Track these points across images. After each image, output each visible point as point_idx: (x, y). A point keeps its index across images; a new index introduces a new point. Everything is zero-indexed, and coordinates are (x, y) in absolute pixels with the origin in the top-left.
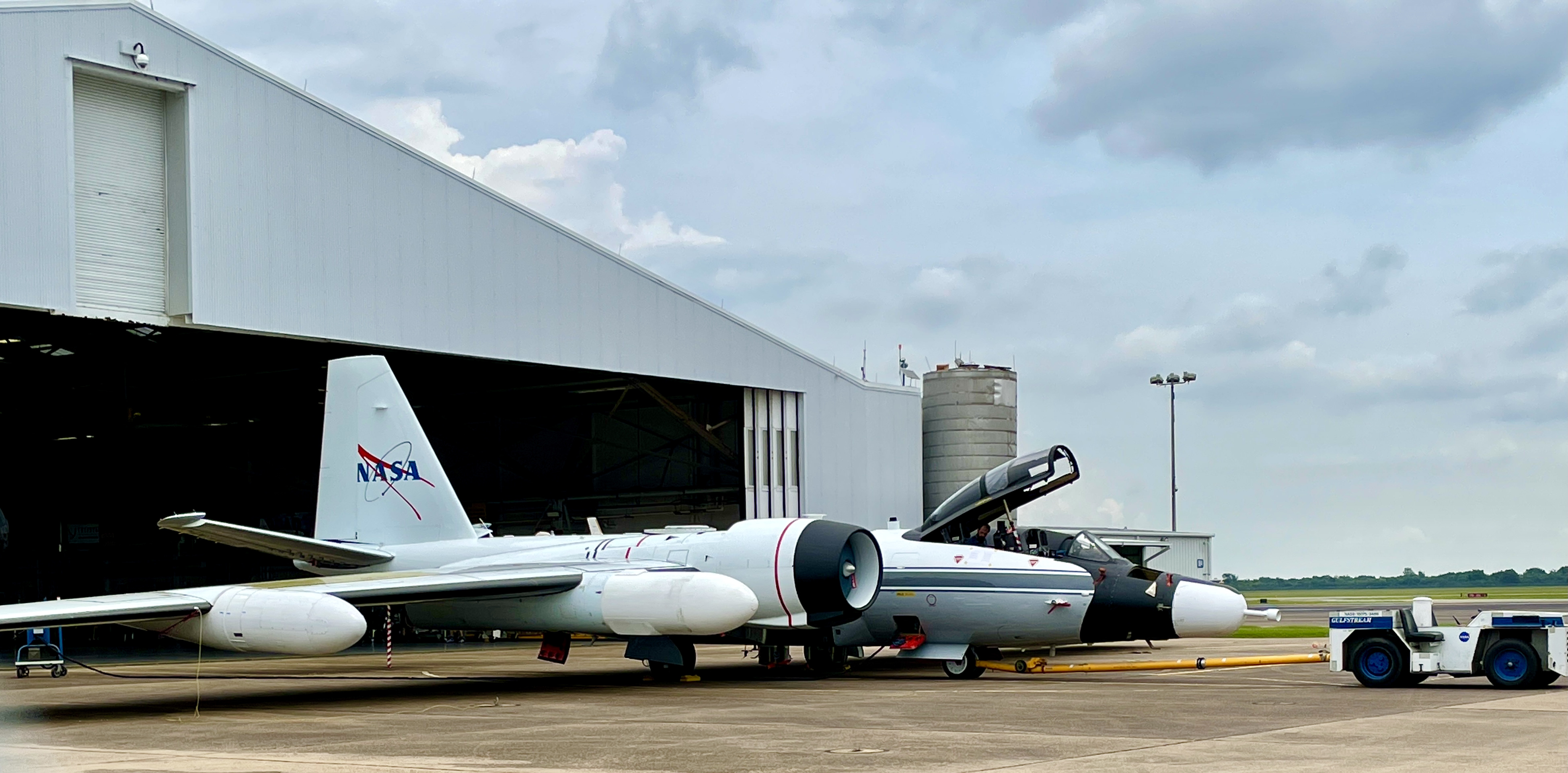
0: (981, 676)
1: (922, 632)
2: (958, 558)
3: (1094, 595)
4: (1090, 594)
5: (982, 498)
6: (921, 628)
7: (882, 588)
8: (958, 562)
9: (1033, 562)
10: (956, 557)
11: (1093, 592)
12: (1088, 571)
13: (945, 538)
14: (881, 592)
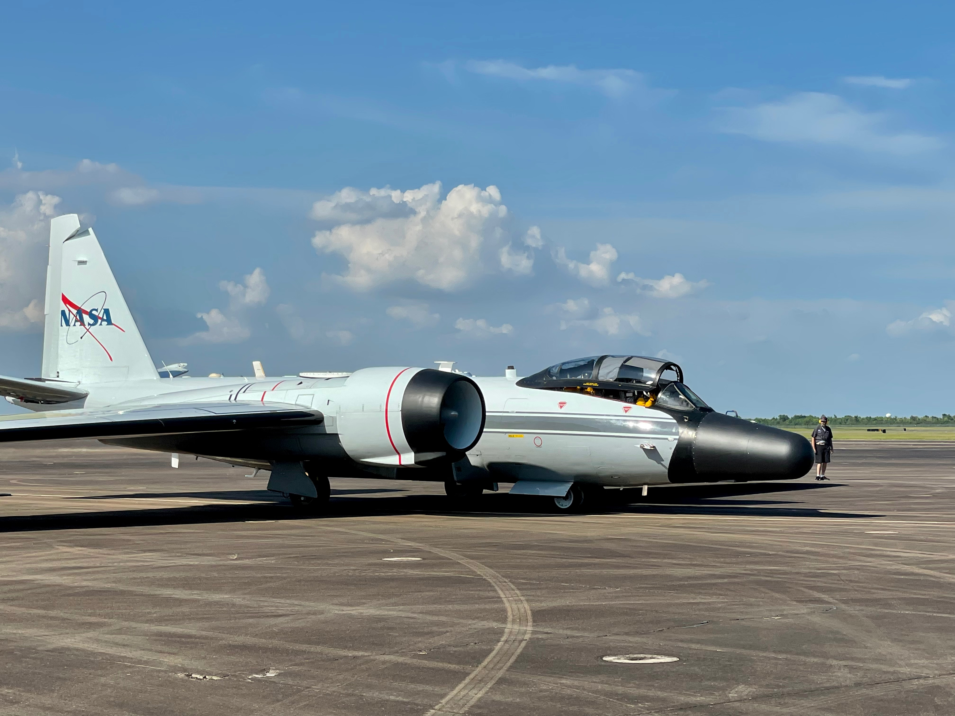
2: (561, 405)
4: (675, 439)
9: (626, 409)
10: (560, 403)
11: (677, 437)
12: (674, 419)
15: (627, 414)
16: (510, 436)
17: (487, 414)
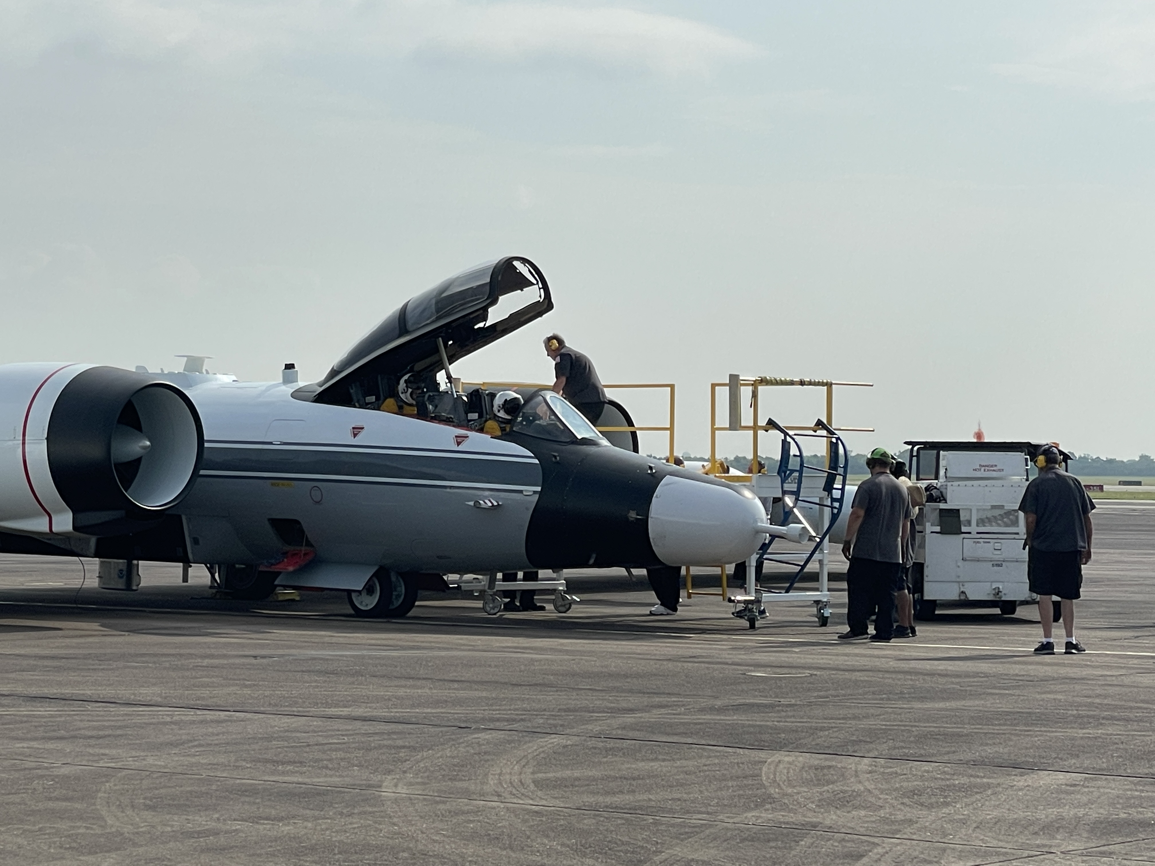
0: (410, 614)
1: (309, 544)
2: (356, 431)
3: (540, 493)
4: (535, 492)
5: (400, 336)
6: (307, 538)
7: (202, 472)
8: (355, 435)
9: (459, 440)
10: (353, 428)
11: (539, 489)
12: (536, 457)
13: (355, 398)
14: (199, 480)
15: (460, 448)
16: (272, 484)
17: (206, 445)
